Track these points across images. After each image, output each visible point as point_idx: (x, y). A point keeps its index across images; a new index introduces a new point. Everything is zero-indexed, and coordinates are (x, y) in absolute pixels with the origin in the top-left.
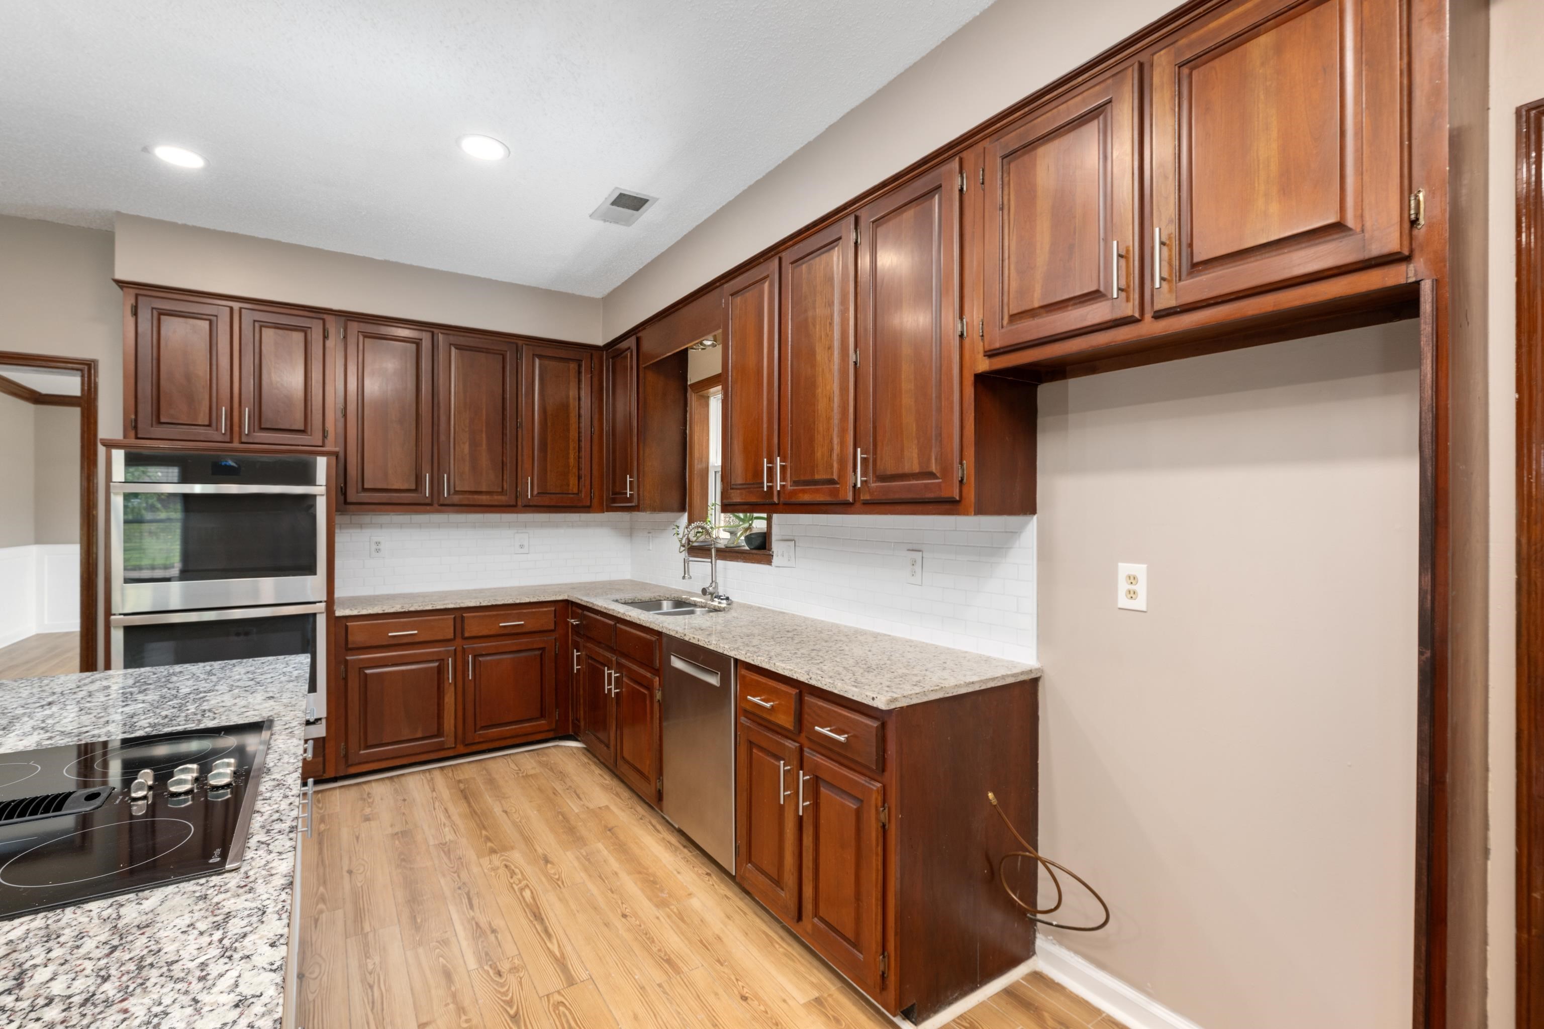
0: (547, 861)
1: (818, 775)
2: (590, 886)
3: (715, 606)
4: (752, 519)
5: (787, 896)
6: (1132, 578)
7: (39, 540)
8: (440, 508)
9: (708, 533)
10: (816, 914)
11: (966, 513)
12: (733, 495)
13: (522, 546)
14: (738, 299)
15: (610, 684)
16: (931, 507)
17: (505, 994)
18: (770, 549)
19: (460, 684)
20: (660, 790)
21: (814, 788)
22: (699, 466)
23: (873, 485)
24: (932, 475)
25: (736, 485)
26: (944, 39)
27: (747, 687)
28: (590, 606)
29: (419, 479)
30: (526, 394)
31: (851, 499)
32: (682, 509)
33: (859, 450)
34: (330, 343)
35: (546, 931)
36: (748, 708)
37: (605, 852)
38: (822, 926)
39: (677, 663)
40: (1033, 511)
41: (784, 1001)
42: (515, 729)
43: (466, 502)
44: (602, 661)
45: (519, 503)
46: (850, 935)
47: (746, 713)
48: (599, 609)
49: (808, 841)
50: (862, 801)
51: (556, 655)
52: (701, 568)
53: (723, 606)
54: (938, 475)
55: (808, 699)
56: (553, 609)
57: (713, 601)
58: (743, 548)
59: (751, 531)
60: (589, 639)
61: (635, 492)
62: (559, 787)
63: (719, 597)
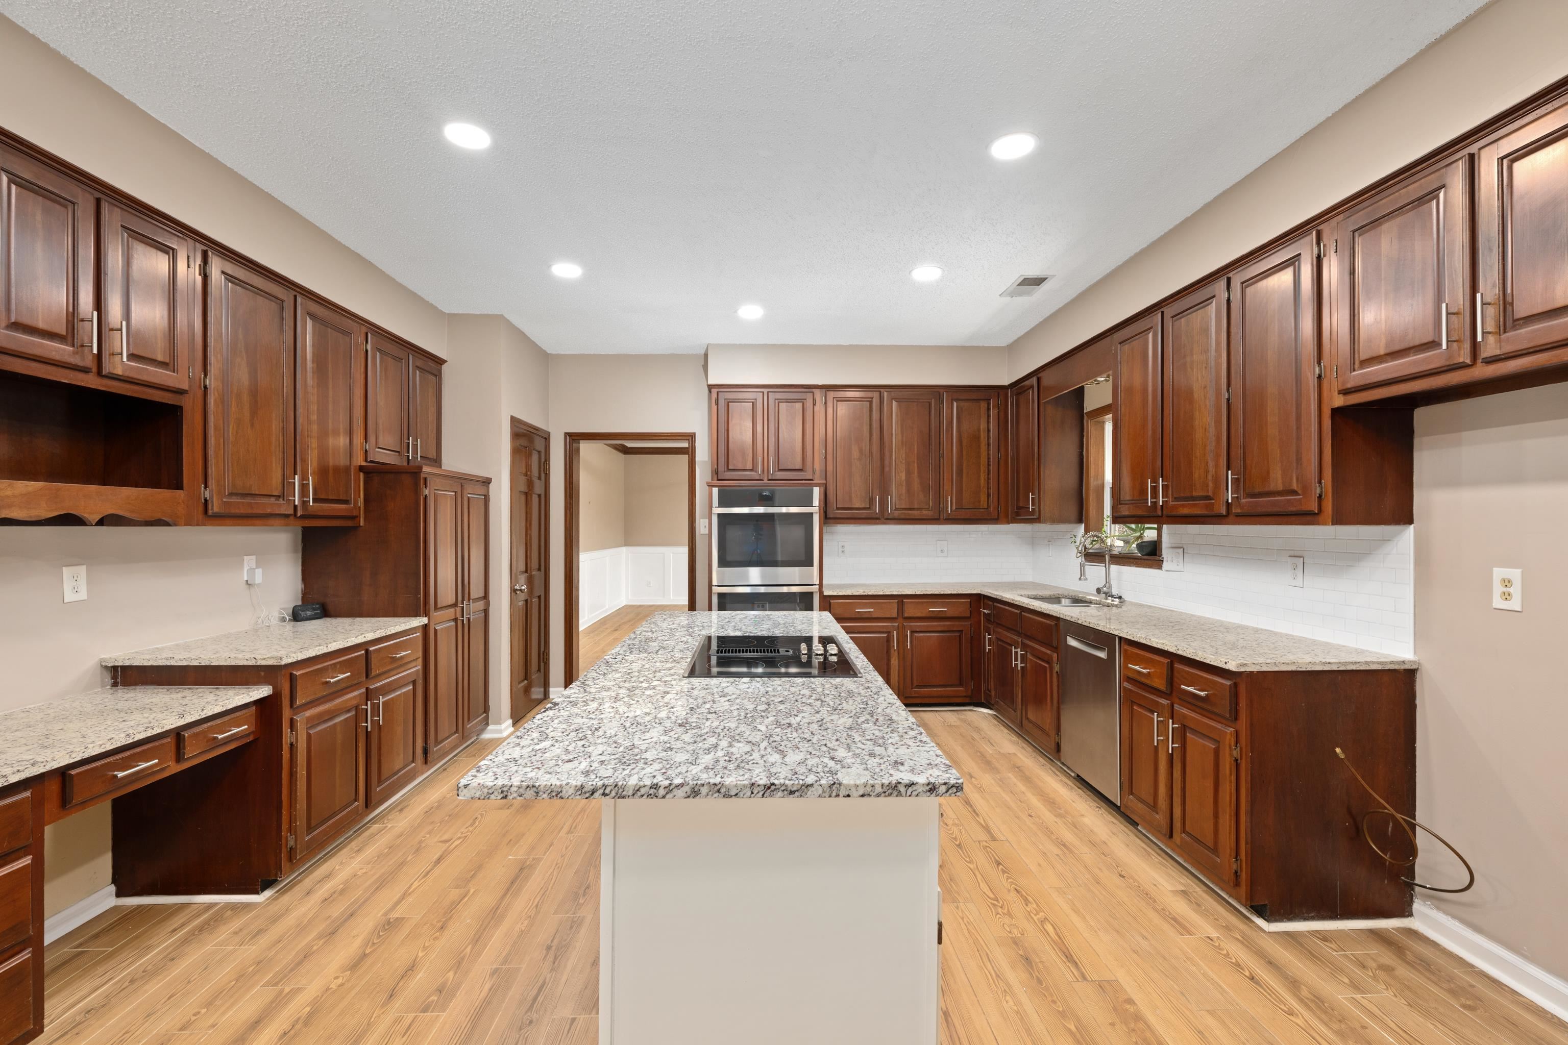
0: (971, 777)
1: (1185, 724)
2: (1004, 795)
3: (1108, 603)
4: (1144, 529)
5: (1161, 818)
6: (1506, 581)
7: (627, 544)
8: (885, 521)
9: (1103, 541)
10: (1184, 831)
11: (1325, 524)
12: (1122, 509)
13: (942, 551)
14: (1126, 347)
15: (1016, 660)
16: (1293, 518)
17: (952, 834)
18: (1161, 555)
19: (901, 652)
20: (1058, 743)
21: (1181, 734)
22: (1095, 483)
23: (1243, 501)
24: (1294, 492)
25: (1125, 501)
26: (1302, 135)
27: (1129, 658)
28: (1000, 598)
29: (872, 501)
30: (946, 429)
31: (1224, 513)
32: (1080, 521)
33: (1230, 472)
34: (817, 408)
35: (974, 811)
36: (1131, 675)
37: (1015, 780)
38: (1188, 839)
39: (1072, 642)
40: (1410, 521)
41: (1155, 885)
42: (941, 691)
43: (903, 517)
44: (1010, 642)
45: (942, 517)
46: (1210, 844)
47: (1129, 680)
48: (1007, 600)
49: (1177, 774)
50: (1219, 742)
51: (972, 637)
52: (1096, 572)
53: (1116, 603)
54: (1300, 492)
55: (1177, 666)
56: (969, 600)
57: (1107, 599)
58: (1136, 555)
59: (1142, 539)
60: (999, 625)
61: (1036, 507)
62: (976, 736)
63: (1112, 596)
